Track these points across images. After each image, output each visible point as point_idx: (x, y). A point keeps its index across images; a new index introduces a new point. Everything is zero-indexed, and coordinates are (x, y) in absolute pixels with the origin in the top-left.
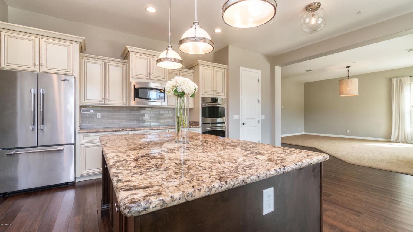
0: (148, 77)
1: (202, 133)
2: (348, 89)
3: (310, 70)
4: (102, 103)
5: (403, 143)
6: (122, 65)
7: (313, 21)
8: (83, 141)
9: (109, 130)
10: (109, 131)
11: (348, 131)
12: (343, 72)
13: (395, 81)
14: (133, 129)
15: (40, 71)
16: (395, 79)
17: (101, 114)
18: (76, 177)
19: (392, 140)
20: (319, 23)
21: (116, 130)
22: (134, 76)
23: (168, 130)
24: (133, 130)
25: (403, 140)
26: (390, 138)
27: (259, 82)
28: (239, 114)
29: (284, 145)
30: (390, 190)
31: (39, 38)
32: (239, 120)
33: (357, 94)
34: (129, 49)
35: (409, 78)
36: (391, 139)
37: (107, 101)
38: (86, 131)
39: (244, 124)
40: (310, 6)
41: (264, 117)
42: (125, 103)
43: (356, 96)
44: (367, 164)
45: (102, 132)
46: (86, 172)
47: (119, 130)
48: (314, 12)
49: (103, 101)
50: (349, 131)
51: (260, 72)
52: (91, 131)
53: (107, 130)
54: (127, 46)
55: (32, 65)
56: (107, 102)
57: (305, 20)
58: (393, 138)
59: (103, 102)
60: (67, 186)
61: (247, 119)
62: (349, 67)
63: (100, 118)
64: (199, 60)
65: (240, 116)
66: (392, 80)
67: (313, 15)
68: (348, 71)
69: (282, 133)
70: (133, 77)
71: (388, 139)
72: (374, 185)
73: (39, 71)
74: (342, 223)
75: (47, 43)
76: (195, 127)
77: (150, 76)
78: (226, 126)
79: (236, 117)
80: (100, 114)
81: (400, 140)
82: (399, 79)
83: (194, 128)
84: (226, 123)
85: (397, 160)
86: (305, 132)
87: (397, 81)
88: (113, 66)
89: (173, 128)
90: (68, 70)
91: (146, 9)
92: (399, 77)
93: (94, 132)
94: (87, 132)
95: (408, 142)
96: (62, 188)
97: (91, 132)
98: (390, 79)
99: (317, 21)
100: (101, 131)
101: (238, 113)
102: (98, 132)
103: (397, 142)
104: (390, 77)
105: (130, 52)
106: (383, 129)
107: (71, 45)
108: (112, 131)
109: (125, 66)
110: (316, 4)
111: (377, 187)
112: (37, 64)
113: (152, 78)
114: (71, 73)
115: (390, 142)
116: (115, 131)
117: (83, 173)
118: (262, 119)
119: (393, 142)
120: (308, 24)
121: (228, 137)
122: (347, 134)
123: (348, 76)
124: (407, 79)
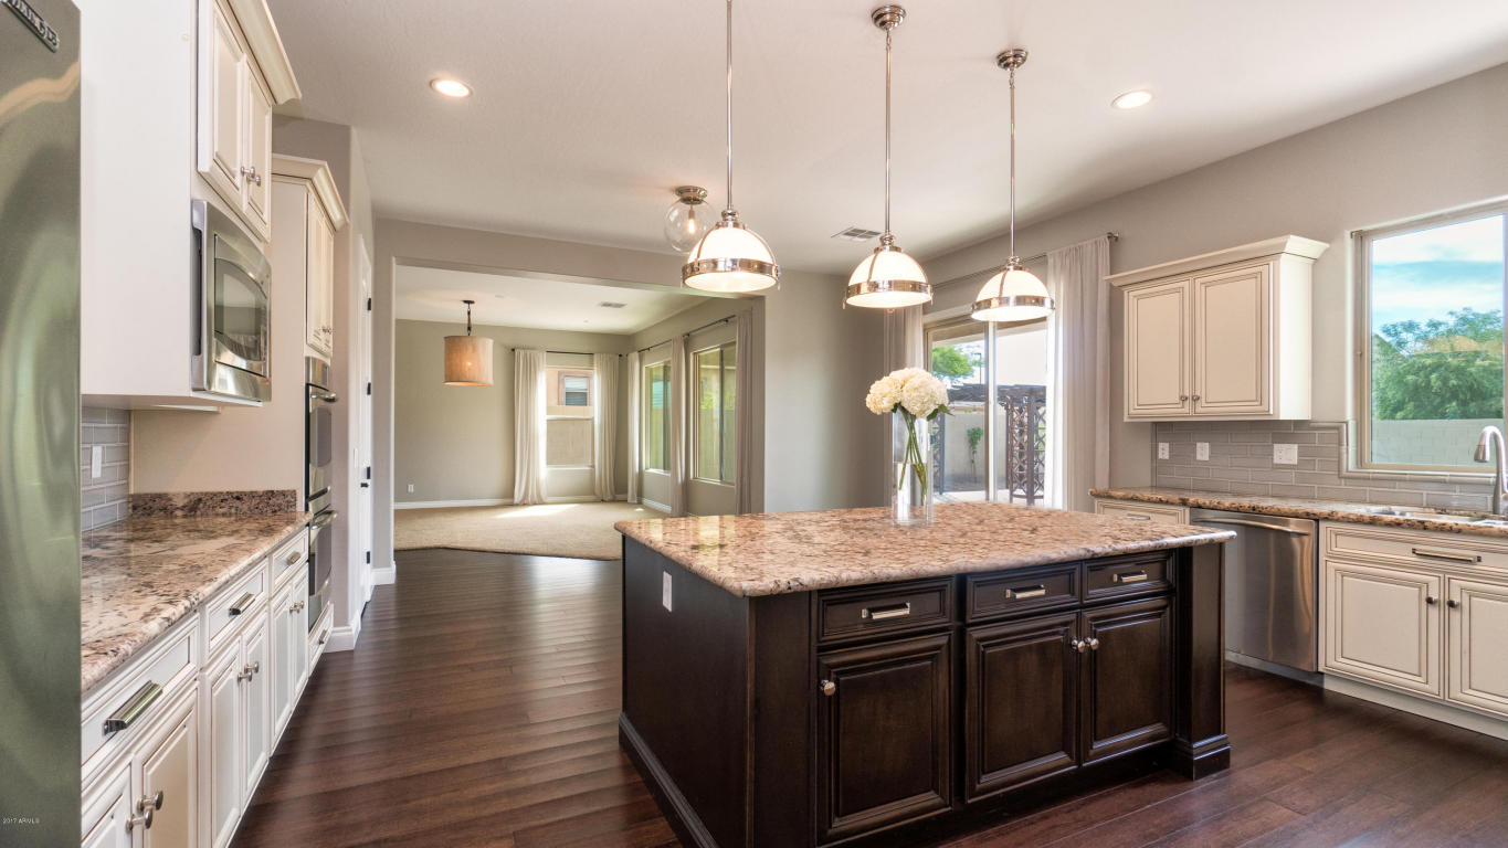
2: (469, 364)
5: (535, 504)
13: (520, 354)
16: (522, 352)
19: (515, 501)
25: (536, 499)
26: (512, 496)
27: (369, 309)
36: (512, 499)
48: (694, 207)
51: (371, 268)
58: (518, 497)
66: (517, 354)
67: (691, 215)
68: (469, 313)
71: (508, 500)
82: (528, 352)
87: (526, 357)
95: (544, 501)
98: (513, 350)
103: (524, 504)
115: (512, 505)
119: (517, 505)
123: (469, 329)
124: (543, 357)
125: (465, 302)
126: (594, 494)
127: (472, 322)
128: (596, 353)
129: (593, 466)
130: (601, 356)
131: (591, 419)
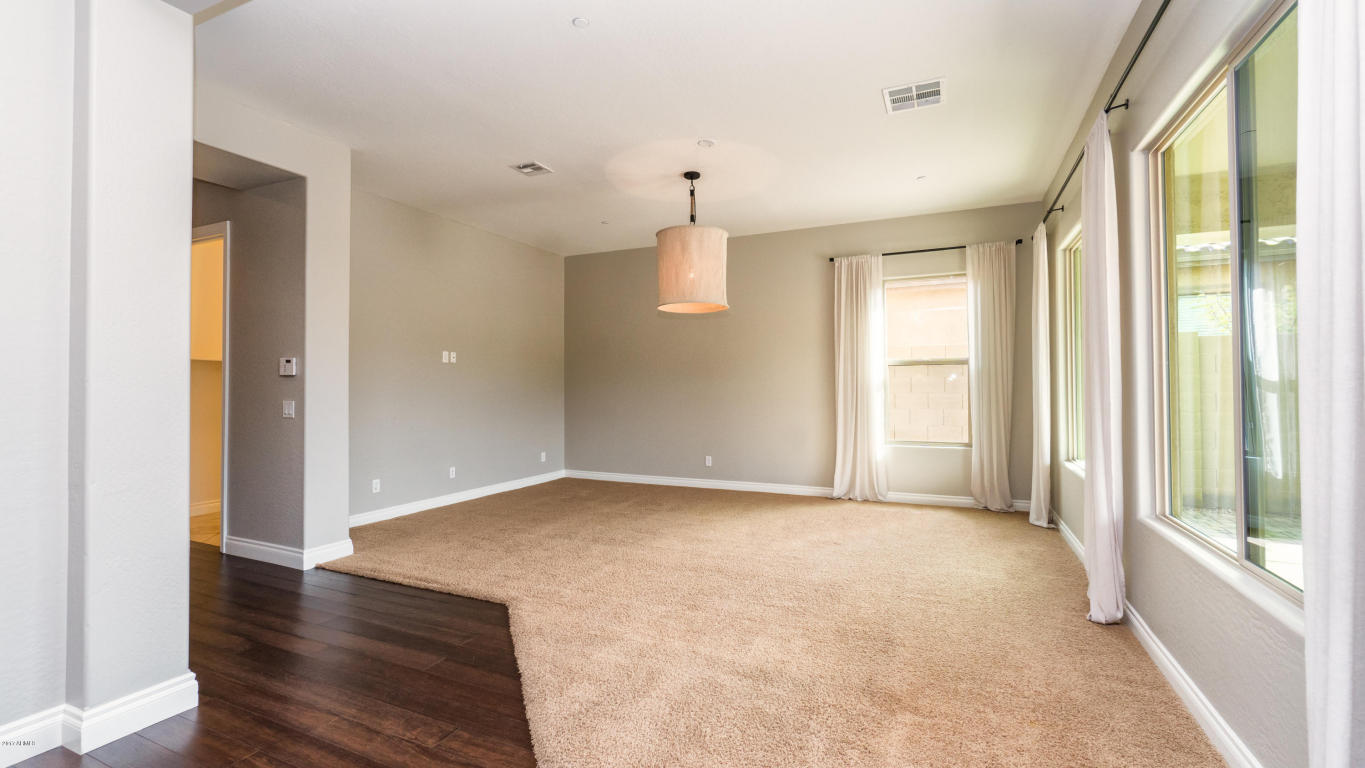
2: (690, 275)
11: (709, 461)
12: (676, 197)
13: (842, 264)
19: (835, 493)
33: (725, 304)
35: (881, 258)
36: (832, 486)
43: (722, 312)
50: (713, 460)
58: (840, 484)
62: (696, 176)
66: (837, 265)
68: (692, 193)
71: (825, 489)
81: (857, 492)
82: (854, 260)
86: (569, 465)
87: (850, 269)
92: (857, 254)
95: (880, 498)
98: (832, 260)
103: (850, 500)
104: (832, 252)
106: (810, 454)
115: (832, 500)
119: (839, 500)
122: (709, 474)
123: (693, 219)
124: (877, 263)
125: (685, 175)
128: (970, 245)
129: (969, 445)
130: (981, 249)
131: (965, 362)
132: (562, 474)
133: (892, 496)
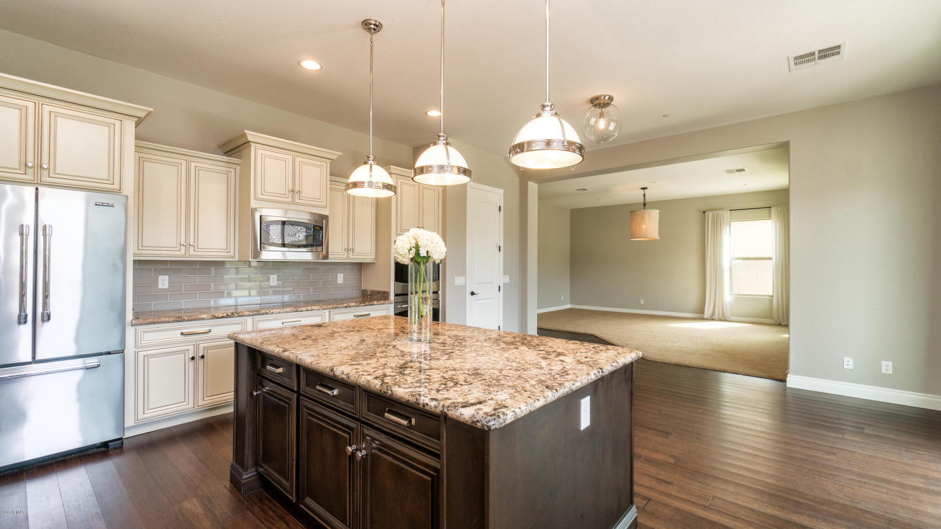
0: (290, 200)
1: (396, 314)
2: (644, 227)
3: (584, 189)
4: (180, 254)
5: (720, 320)
6: (226, 169)
7: (602, 124)
8: (142, 342)
9: (204, 316)
10: (203, 319)
11: (642, 302)
12: (637, 196)
13: (710, 215)
14: (256, 313)
15: (39, 182)
16: (711, 213)
17: (169, 278)
18: (125, 426)
19: (705, 316)
20: (610, 131)
21: (220, 315)
22: (259, 196)
23: (330, 312)
24: (256, 315)
25: (721, 317)
26: (703, 313)
27: (500, 211)
28: (465, 275)
29: (543, 332)
30: (703, 398)
31: (37, 102)
32: (464, 287)
33: (657, 238)
34: (250, 138)
35: (729, 212)
37: (192, 248)
38: (151, 320)
39: (473, 294)
40: (597, 98)
41: (507, 279)
42: (232, 253)
43: (655, 241)
44: (674, 359)
45: (187, 321)
46: (150, 414)
47: (225, 315)
48: (604, 110)
49: (183, 248)
50: (644, 302)
51: (501, 191)
52: (163, 320)
53: (199, 316)
54: (246, 131)
55: (17, 167)
56: (192, 252)
57: (588, 120)
58: (707, 314)
59: (183, 252)
60: (103, 449)
61: (478, 283)
62: (646, 188)
63: (166, 286)
64: (392, 166)
65: (466, 278)
66: (707, 214)
67: (602, 115)
68: (644, 195)
69: (539, 307)
70: (257, 199)
71: (700, 315)
72: (683, 392)
73: (35, 182)
74: (647, 449)
75: (57, 115)
76: (382, 302)
77: (293, 197)
78: (440, 299)
79: (459, 281)
80: (166, 277)
81: (716, 317)
82: (715, 212)
83: (381, 304)
84: (440, 292)
85: (712, 350)
86: (571, 303)
87: (713, 217)
88: (207, 170)
89: (339, 306)
90: (108, 180)
91: (299, 63)
92: (716, 210)
93: (169, 322)
94: (154, 323)
95: (727, 319)
96: (89, 455)
97: (163, 322)
98: (704, 212)
99: (608, 125)
100: (186, 318)
101: (463, 273)
102: (179, 321)
103: (712, 320)
104: (704, 208)
105: (252, 144)
106: (692, 299)
107: (118, 124)
108: (211, 319)
109: (233, 171)
110: (607, 98)
111: (689, 395)
112: (30, 165)
113: (297, 201)
114: (116, 186)
115: (703, 319)
116: (218, 318)
117: (141, 416)
118: (504, 284)
119: (707, 319)
120: (593, 126)
121: (444, 320)
122: (642, 307)
123: (644, 205)
124: (727, 214)
125: (642, 189)
126: (771, 318)
127: (647, 200)
128: (774, 206)
129: (773, 296)
130: (779, 209)
131: (770, 259)
132: (569, 306)
133: (733, 318)
